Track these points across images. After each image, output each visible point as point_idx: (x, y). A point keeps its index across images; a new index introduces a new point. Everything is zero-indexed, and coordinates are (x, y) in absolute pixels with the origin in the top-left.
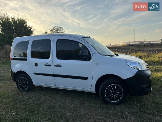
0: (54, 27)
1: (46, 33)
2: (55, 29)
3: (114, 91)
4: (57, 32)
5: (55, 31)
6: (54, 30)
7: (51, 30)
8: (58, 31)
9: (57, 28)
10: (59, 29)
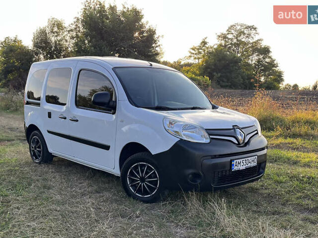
0: (232, 26)
1: (204, 43)
2: (233, 31)
3: (142, 176)
4: (238, 40)
5: (232, 39)
6: (230, 36)
7: (219, 36)
8: (243, 39)
9: (239, 27)
10: (245, 32)
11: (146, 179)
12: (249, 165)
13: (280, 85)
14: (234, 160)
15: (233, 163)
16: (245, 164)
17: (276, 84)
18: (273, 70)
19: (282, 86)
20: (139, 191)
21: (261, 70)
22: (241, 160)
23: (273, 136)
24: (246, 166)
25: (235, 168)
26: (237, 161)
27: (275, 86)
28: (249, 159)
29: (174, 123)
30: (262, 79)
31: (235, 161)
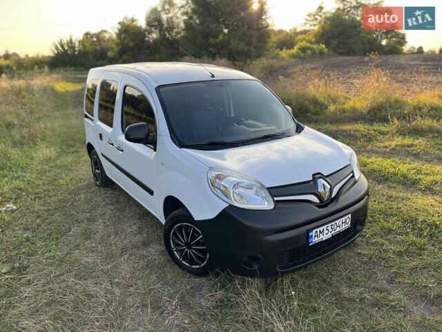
3: (187, 241)
11: (192, 245)
12: (338, 229)
13: (404, 48)
14: (311, 230)
15: (310, 234)
16: (330, 230)
17: (399, 46)
18: (395, 33)
19: (406, 48)
20: (185, 258)
21: (383, 33)
22: (325, 227)
23: (388, 132)
24: (334, 232)
25: (315, 240)
26: (318, 230)
27: (398, 49)
28: (337, 222)
29: (224, 178)
30: (384, 42)
31: (314, 231)
